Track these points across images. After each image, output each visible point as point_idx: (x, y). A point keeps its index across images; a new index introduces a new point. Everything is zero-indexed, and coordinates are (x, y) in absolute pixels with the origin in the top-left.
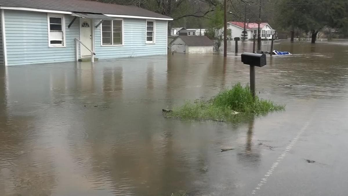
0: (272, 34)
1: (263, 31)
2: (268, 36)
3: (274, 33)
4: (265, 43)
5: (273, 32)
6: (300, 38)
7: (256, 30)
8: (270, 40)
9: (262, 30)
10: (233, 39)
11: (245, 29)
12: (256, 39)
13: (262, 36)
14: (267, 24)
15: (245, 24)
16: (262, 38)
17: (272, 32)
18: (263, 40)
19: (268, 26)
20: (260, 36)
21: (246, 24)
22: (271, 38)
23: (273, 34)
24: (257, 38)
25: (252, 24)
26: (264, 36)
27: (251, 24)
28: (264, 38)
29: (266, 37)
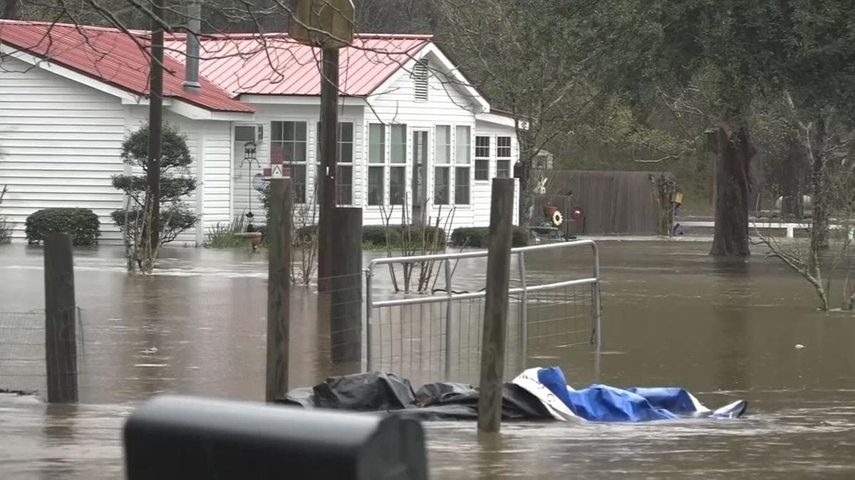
0: (493, 172)
1: (378, 128)
2: (441, 199)
3: (514, 158)
4: (416, 275)
5: (504, 142)
6: (820, 217)
7: (302, 127)
8: (465, 238)
9: (369, 118)
10: (19, 235)
11: (156, 113)
12: (305, 232)
13: (374, 199)
14: (431, 47)
15: (158, 52)
16: (372, 218)
17: (493, 147)
18: (379, 238)
19: (440, 69)
20: (348, 198)
21: (175, 49)
22: (477, 213)
23: (503, 166)
24: (308, 213)
25: (247, 46)
26: (397, 198)
27: (230, 47)
28: (396, 216)
29: (419, 207)
